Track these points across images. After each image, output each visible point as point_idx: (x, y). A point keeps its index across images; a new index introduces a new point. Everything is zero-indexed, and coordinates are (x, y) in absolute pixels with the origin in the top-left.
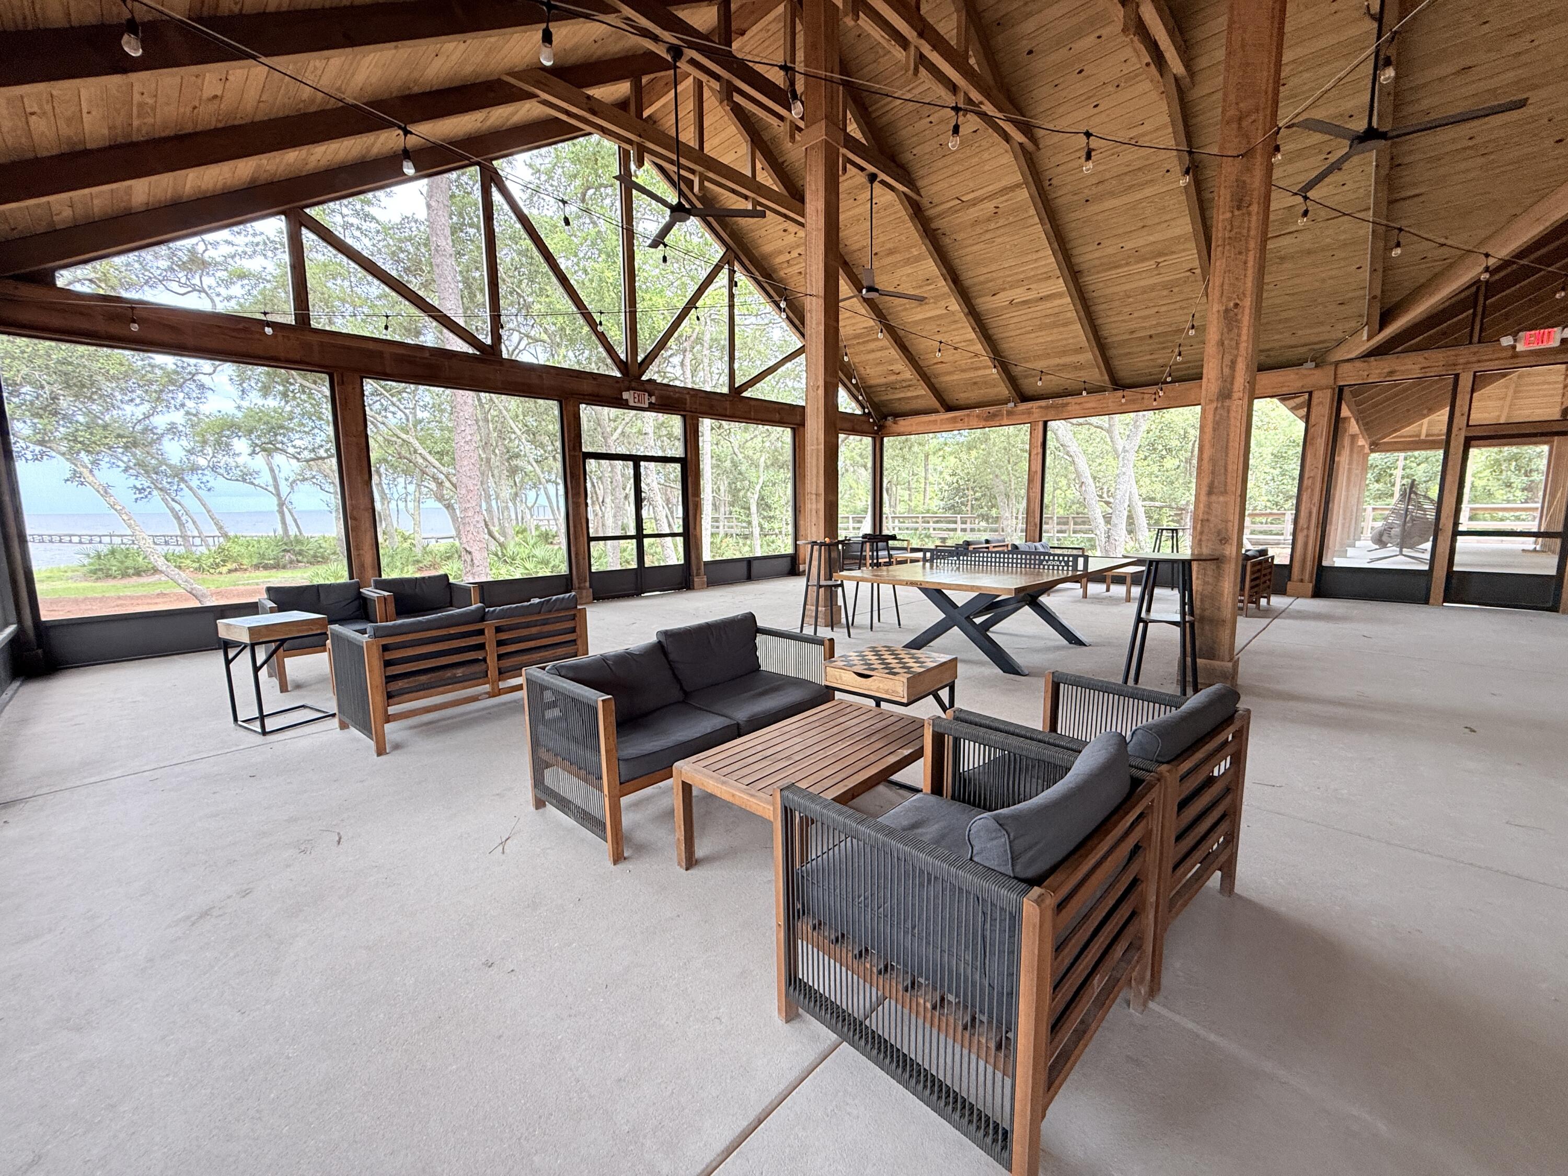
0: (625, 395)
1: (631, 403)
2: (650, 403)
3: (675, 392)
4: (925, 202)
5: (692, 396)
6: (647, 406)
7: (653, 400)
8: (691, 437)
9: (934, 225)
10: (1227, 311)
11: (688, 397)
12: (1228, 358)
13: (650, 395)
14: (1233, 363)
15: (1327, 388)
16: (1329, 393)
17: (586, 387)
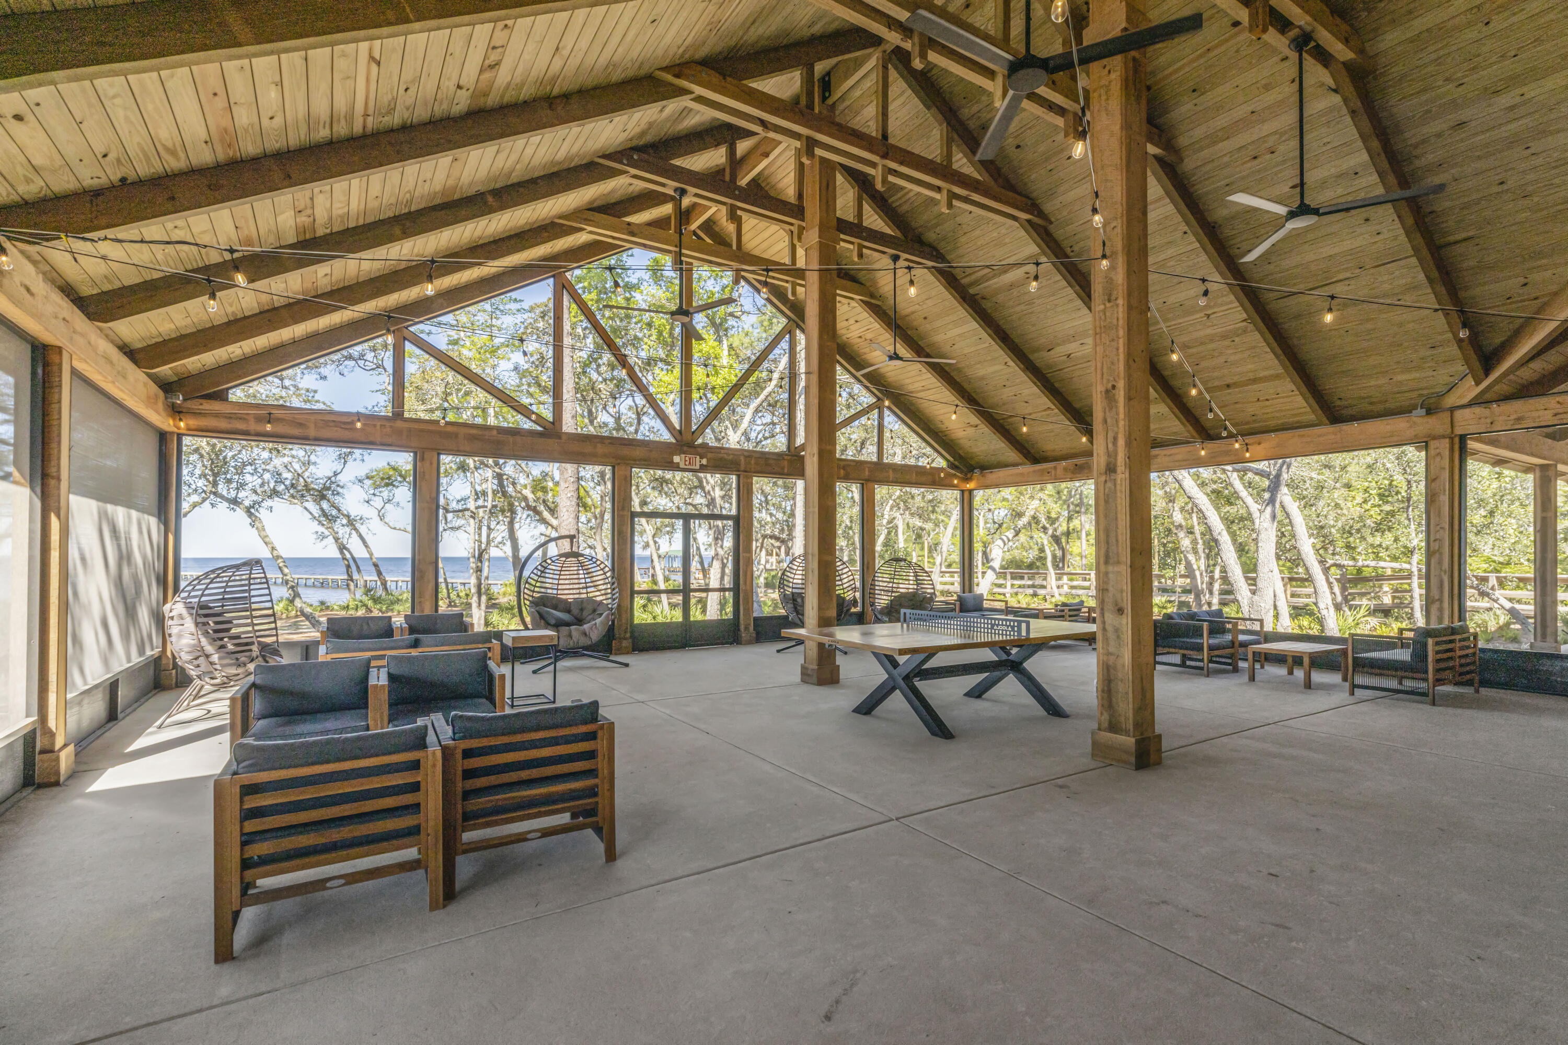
0: (676, 459)
1: (682, 466)
2: (701, 466)
3: (728, 454)
4: (957, 272)
5: (746, 457)
6: (698, 467)
7: (704, 462)
8: (745, 495)
9: (972, 291)
10: (1107, 391)
11: (742, 458)
12: (1111, 435)
13: (701, 458)
14: (1115, 439)
15: (1444, 437)
16: (1446, 443)
17: (638, 453)
